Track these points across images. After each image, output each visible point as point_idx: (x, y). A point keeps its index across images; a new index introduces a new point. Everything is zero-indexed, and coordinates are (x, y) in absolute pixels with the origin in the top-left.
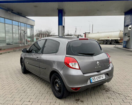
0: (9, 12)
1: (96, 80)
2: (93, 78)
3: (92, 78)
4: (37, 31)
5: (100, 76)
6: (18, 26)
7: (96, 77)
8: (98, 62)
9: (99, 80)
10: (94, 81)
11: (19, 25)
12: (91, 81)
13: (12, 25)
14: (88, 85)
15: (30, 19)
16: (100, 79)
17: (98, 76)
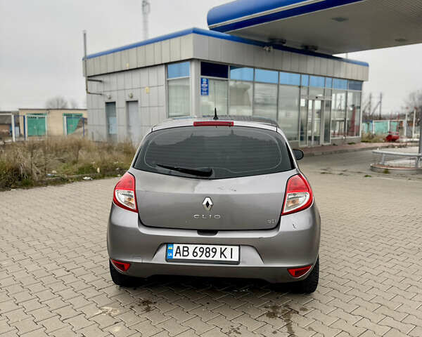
0: (267, 49)
1: (191, 257)
2: (181, 246)
3: (175, 246)
4: (414, 99)
5: (211, 247)
6: (300, 87)
7: (191, 248)
8: (207, 199)
9: (204, 258)
10: (178, 257)
11: (305, 83)
12: (170, 255)
13: (278, 85)
14: (153, 261)
15: (348, 61)
16: (210, 258)
17: (205, 247)
